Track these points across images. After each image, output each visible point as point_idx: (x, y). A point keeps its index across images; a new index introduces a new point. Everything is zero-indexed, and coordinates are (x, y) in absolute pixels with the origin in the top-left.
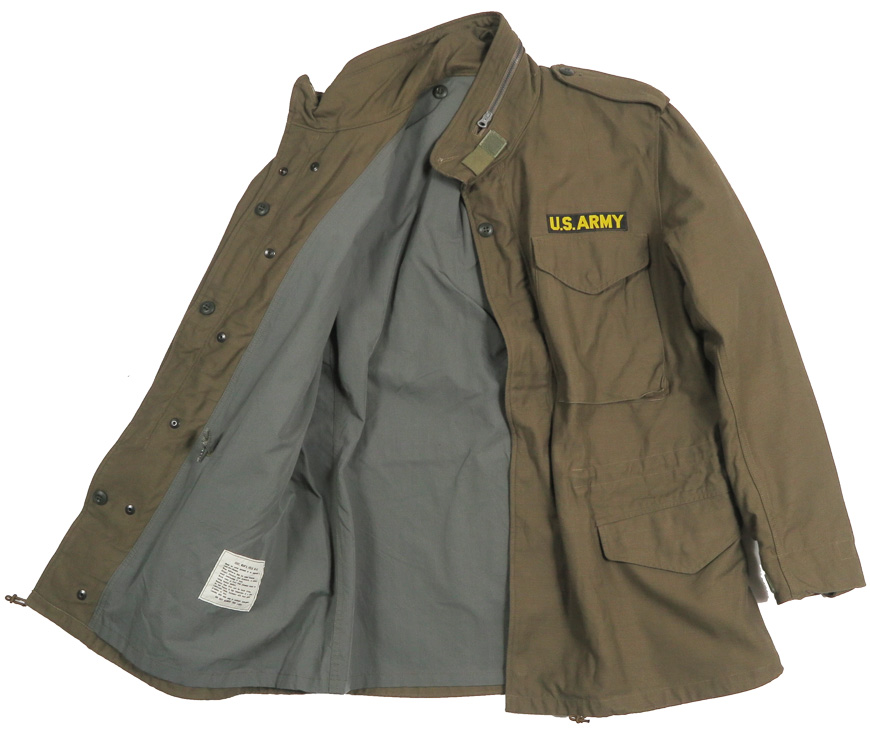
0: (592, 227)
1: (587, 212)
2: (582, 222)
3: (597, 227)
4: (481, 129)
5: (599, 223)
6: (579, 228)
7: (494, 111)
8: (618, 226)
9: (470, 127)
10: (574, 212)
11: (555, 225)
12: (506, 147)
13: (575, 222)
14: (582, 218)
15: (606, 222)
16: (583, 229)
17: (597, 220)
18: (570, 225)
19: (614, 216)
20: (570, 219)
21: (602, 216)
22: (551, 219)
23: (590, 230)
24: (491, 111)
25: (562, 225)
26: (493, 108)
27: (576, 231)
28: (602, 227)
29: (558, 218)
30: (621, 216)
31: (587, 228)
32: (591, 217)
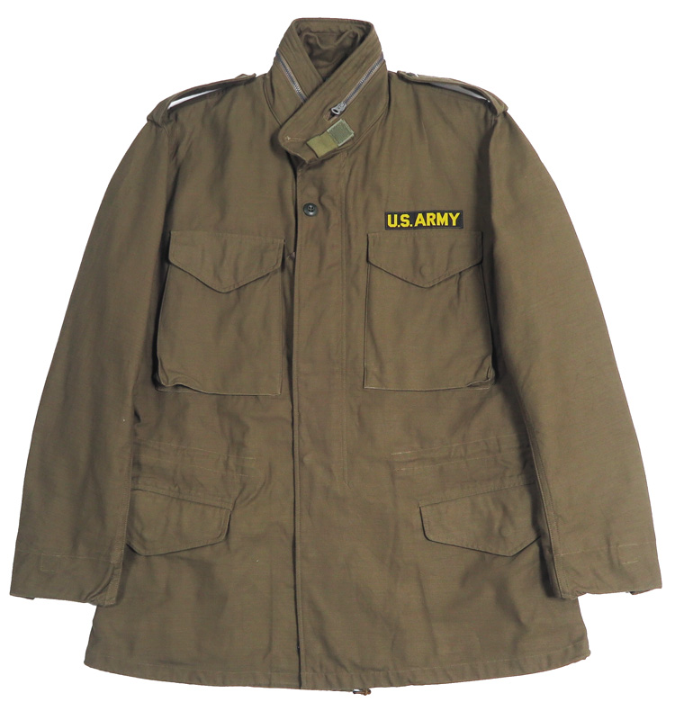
0: (429, 224)
1: (425, 209)
2: (420, 219)
3: (434, 224)
4: (333, 115)
5: (435, 220)
6: (416, 225)
7: (349, 103)
8: (454, 224)
9: (323, 112)
10: (412, 210)
11: (393, 223)
12: (352, 138)
13: (413, 219)
14: (420, 216)
15: (442, 220)
16: (420, 225)
17: (434, 217)
18: (408, 222)
19: (451, 214)
20: (407, 216)
21: (439, 214)
22: (389, 216)
23: (427, 227)
24: (346, 102)
25: (399, 222)
26: (348, 100)
27: (414, 228)
28: (438, 224)
29: (396, 216)
30: (458, 214)
31: (424, 225)
32: (428, 215)
